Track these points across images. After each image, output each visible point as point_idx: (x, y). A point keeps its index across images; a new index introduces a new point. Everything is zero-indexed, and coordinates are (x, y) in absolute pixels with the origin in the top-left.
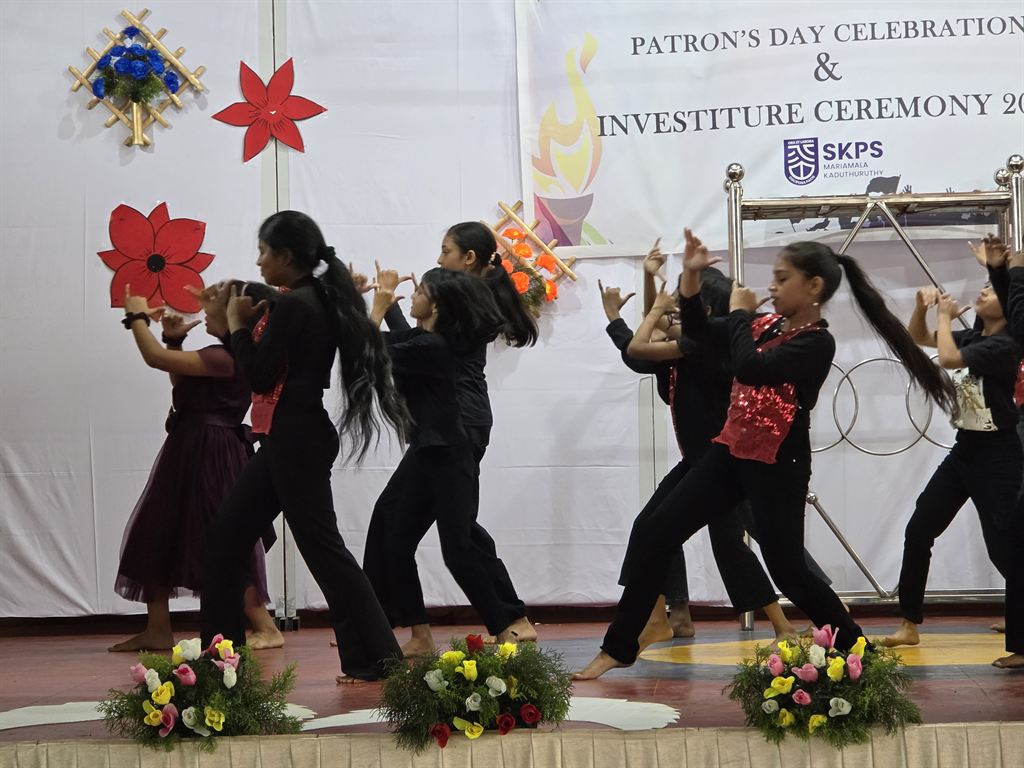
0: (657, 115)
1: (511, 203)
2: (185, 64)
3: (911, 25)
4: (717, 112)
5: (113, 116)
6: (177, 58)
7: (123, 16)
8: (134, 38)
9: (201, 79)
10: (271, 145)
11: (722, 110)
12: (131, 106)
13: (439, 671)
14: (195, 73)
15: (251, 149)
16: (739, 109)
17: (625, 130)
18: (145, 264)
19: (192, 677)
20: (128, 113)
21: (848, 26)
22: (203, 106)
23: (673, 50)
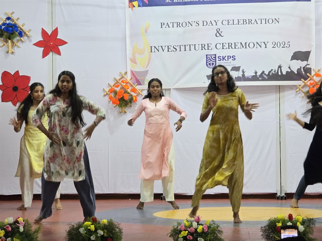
0: (168, 46)
1: (123, 72)
2: (25, 29)
3: (245, 21)
4: (186, 46)
5: (3, 44)
6: (22, 26)
7: (6, 13)
8: (9, 20)
9: (30, 33)
10: (51, 53)
11: (187, 45)
12: (8, 41)
13: (83, 228)
14: (28, 31)
15: (45, 54)
16: (193, 45)
17: (158, 51)
18: (12, 89)
19: (10, 229)
20: (7, 43)
21: (226, 20)
22: (30, 41)
23: (173, 27)
